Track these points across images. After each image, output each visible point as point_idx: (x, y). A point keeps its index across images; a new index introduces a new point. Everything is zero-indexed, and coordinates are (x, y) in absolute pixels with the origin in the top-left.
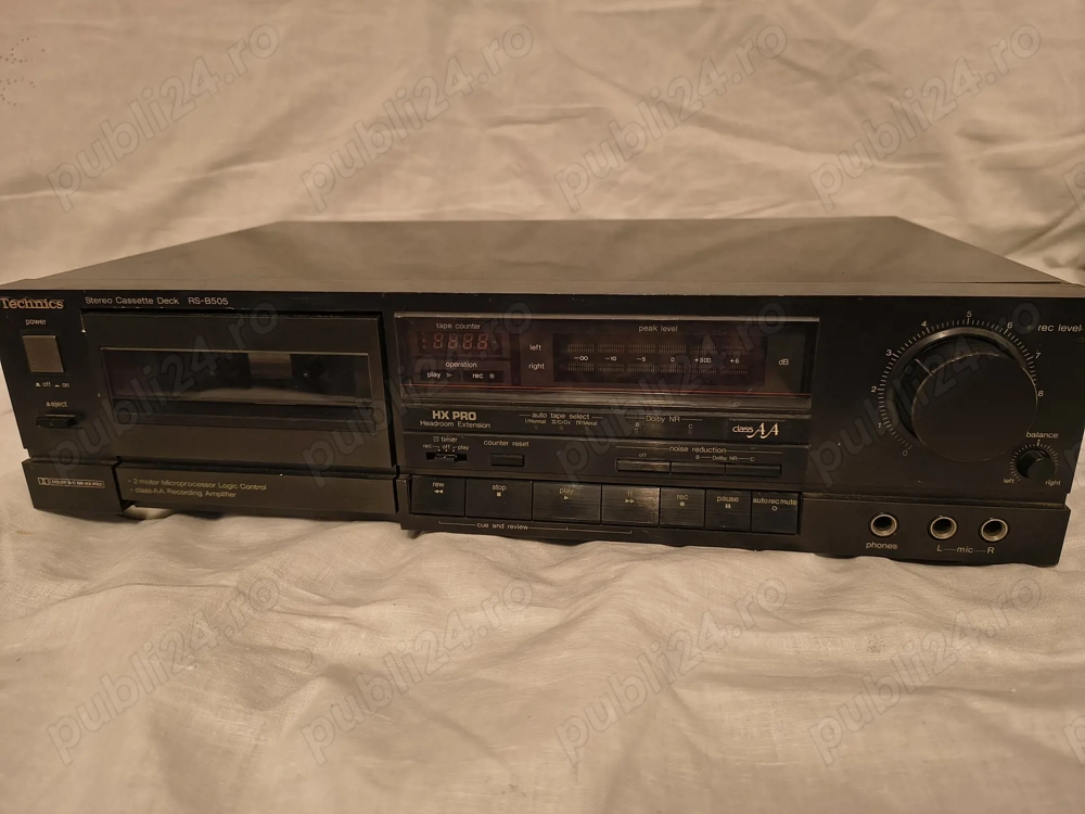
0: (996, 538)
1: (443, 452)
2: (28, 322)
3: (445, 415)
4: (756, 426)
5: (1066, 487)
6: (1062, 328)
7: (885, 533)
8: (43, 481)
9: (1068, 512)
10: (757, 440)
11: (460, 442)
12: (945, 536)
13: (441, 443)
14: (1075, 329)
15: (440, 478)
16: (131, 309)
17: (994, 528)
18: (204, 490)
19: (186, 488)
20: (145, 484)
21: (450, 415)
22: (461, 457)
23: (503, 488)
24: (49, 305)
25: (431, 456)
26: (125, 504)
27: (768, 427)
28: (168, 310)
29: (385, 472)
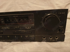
0: (57, 39)
4: (28, 27)
5: (65, 32)
6: (62, 13)
7: (44, 39)
9: (65, 35)
10: (28, 29)
12: (51, 39)
14: (64, 13)
17: (57, 38)
27: (29, 27)
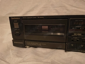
1: (75, 40)
2: (15, 21)
3: (76, 34)
8: (15, 42)
11: (78, 38)
13: (74, 39)
15: (72, 44)
16: (29, 19)
18: (37, 44)
19: (34, 44)
20: (29, 43)
21: (77, 34)
22: (78, 41)
23: (83, 45)
24: (18, 19)
25: (73, 40)
26: (25, 46)
28: (35, 19)
29: (64, 42)
